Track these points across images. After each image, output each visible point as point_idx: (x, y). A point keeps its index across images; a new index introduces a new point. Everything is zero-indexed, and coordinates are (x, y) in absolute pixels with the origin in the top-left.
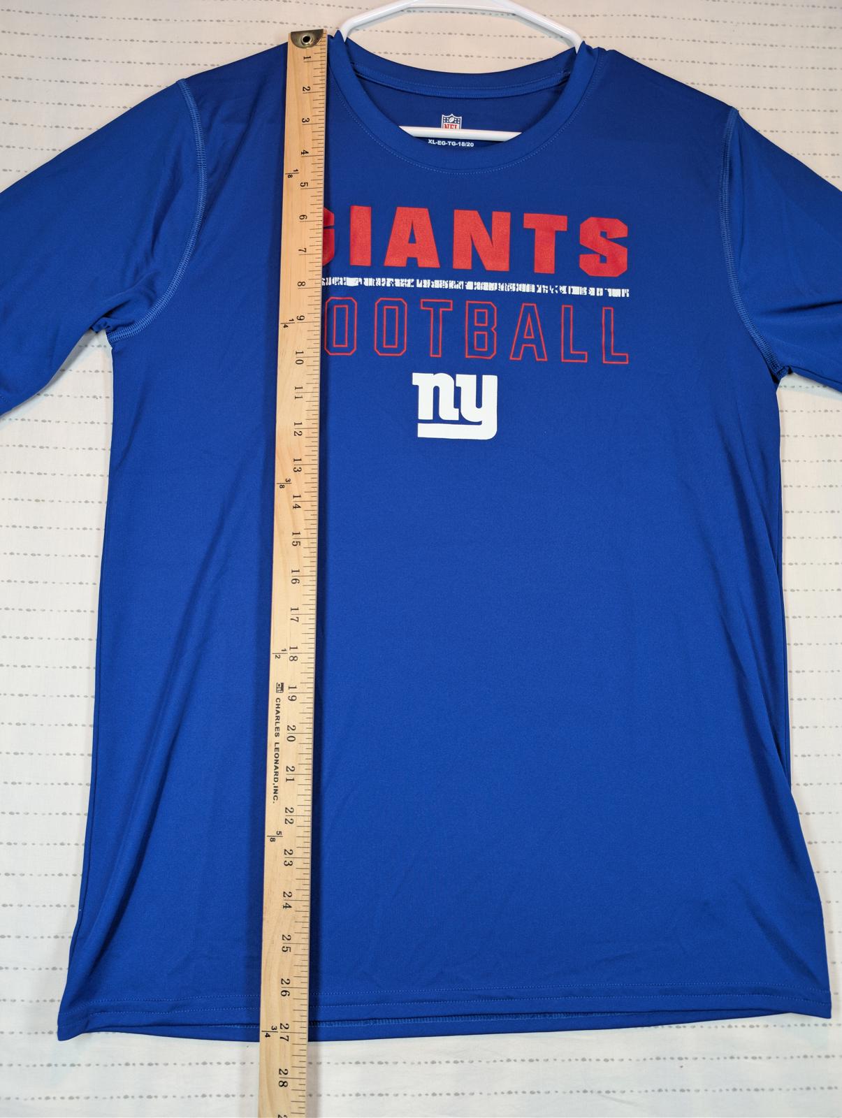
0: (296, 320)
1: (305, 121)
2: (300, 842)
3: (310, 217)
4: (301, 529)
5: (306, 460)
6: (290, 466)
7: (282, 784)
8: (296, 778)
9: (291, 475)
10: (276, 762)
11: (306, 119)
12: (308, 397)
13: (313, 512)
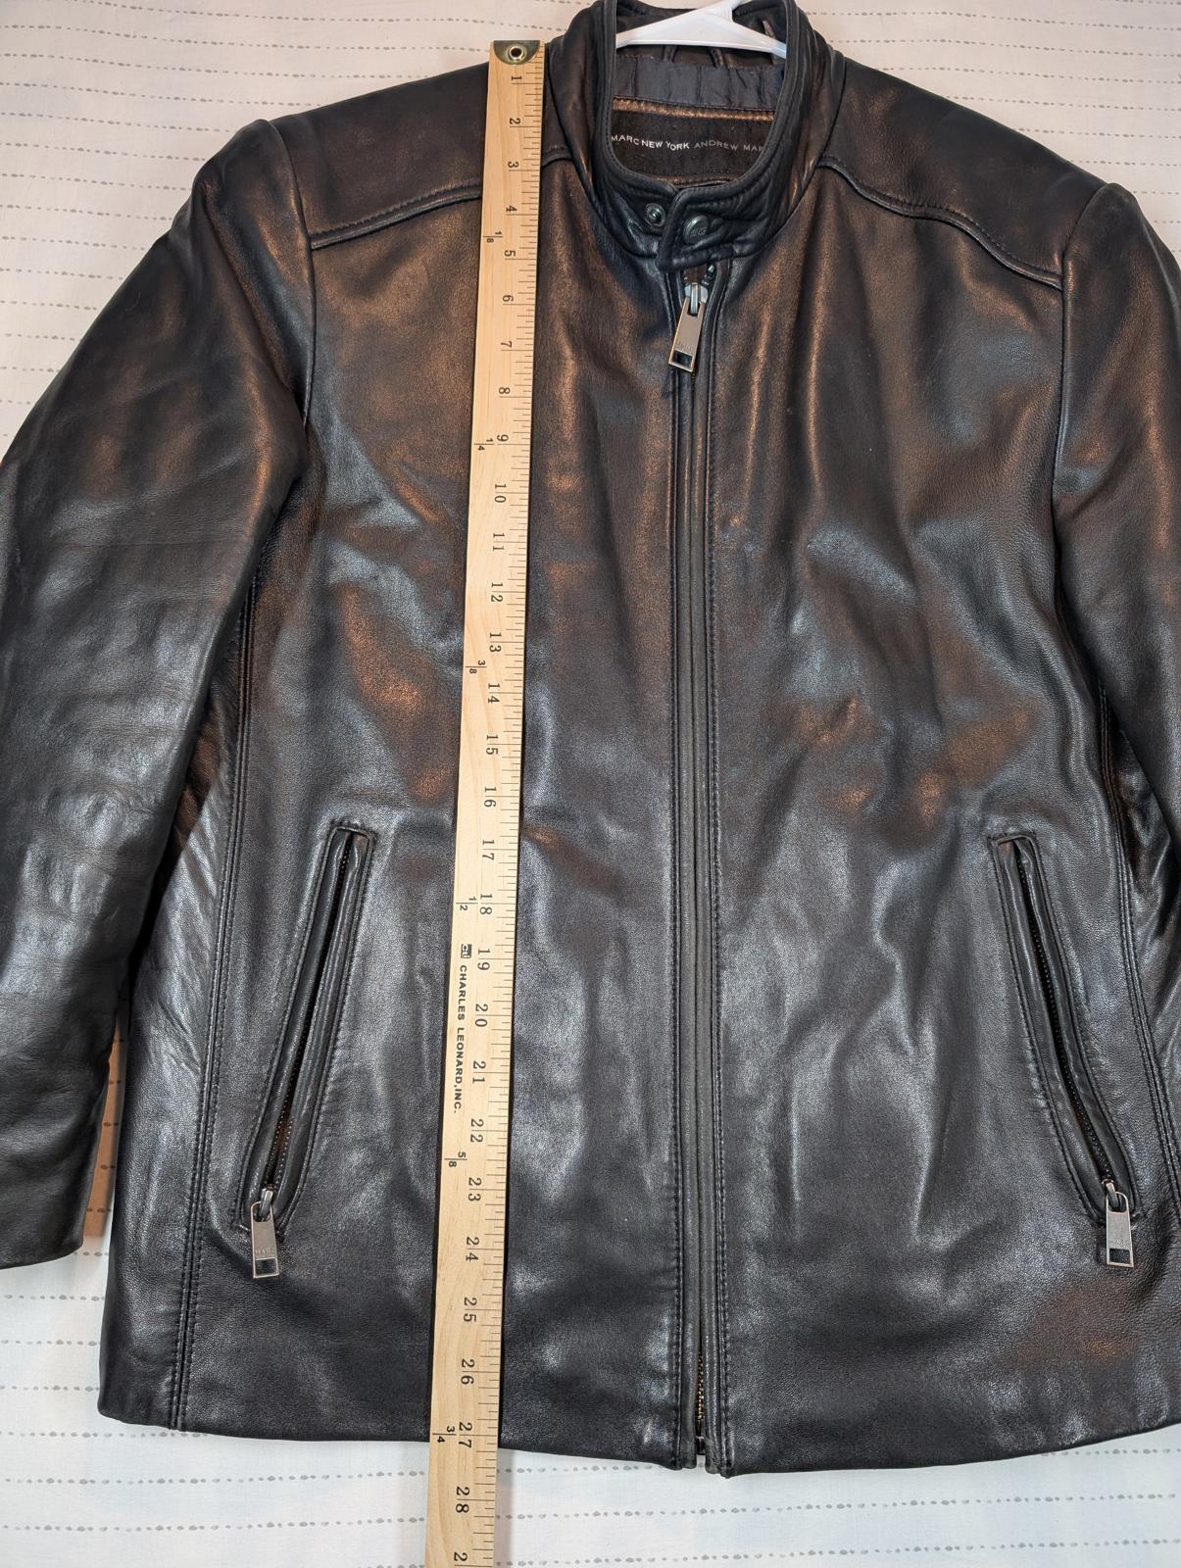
0: (496, 441)
1: (512, 166)
2: (491, 1167)
3: (518, 299)
4: (499, 731)
5: (507, 636)
6: (485, 643)
7: (467, 1086)
8: (487, 1077)
9: (486, 656)
10: (460, 1056)
11: (514, 162)
12: (511, 548)
13: (515, 709)
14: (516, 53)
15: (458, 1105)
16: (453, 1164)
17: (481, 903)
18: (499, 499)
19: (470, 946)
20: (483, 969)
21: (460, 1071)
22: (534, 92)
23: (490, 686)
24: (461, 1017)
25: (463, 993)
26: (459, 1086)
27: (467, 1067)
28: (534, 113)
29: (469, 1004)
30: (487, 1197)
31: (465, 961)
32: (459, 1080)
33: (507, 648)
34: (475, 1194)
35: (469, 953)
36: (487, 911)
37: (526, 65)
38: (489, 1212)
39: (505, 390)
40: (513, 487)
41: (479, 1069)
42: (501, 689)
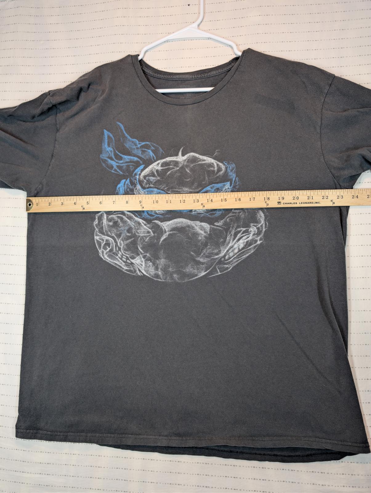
0: (140, 204)
1: (62, 204)
2: (334, 193)
3: (101, 200)
4: (220, 199)
5: (194, 198)
6: (196, 203)
7: (314, 201)
8: (311, 196)
9: (200, 203)
10: (306, 203)
12: (170, 198)
13: (214, 195)
14: (30, 205)
15: (319, 203)
16: (334, 203)
17: (266, 200)
18: (157, 202)
19: (278, 202)
20: (284, 198)
21: (310, 203)
22: (41, 199)
23: (208, 202)
24: (296, 203)
25: (290, 203)
26: (314, 203)
27: (309, 201)
29: (293, 201)
30: (342, 194)
31: (282, 203)
32: (312, 203)
33: (198, 198)
34: (341, 197)
35: (280, 202)
36: (269, 199)
37: (33, 202)
39: (127, 202)
40: (154, 199)
41: (310, 198)
42: (209, 199)
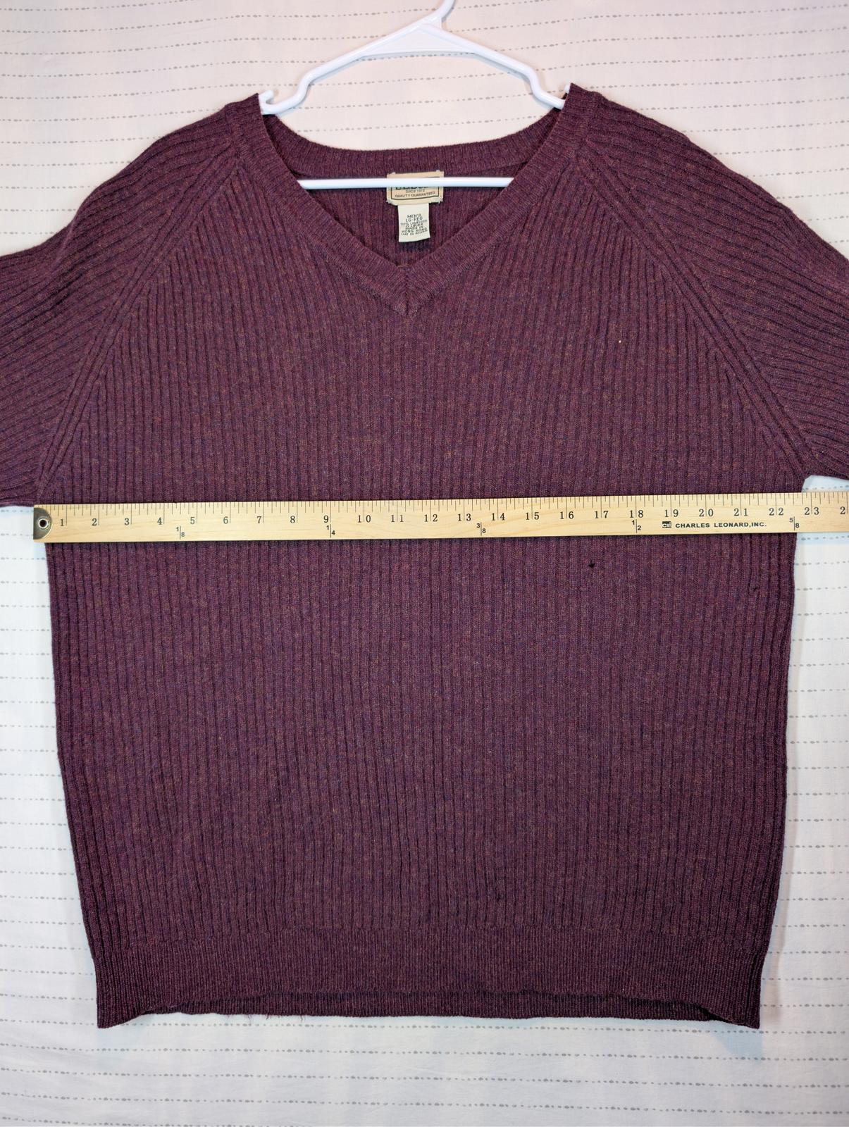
0: (328, 524)
1: (127, 522)
2: (798, 501)
3: (226, 514)
4: (523, 512)
5: (460, 510)
6: (465, 524)
7: (750, 520)
8: (744, 507)
9: (474, 523)
10: (731, 525)
11: (125, 522)
12: (401, 511)
13: (508, 503)
14: (43, 523)
15: (761, 525)
16: (797, 525)
17: (635, 517)
18: (369, 520)
19: (664, 523)
20: (677, 514)
21: (741, 524)
22: (73, 510)
23: (494, 519)
24: (708, 525)
25: (693, 525)
26: (750, 524)
27: (738, 520)
28: (89, 509)
29: (699, 521)
30: (816, 503)
31: (673, 525)
33: (468, 510)
34: (814, 511)
35: (668, 523)
36: (641, 513)
37: (52, 516)
38: (825, 501)
39: (293, 519)
40: (360, 511)
41: (739, 512)
42: (496, 512)
